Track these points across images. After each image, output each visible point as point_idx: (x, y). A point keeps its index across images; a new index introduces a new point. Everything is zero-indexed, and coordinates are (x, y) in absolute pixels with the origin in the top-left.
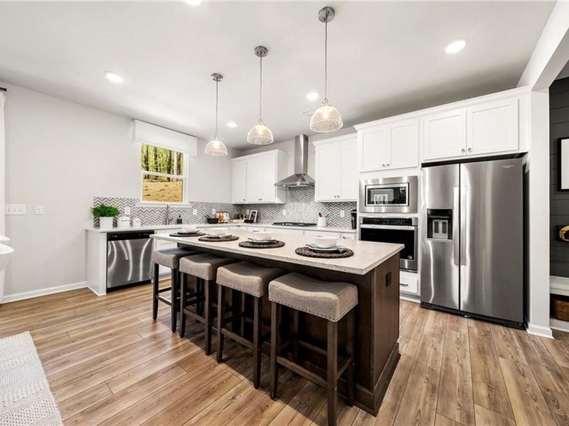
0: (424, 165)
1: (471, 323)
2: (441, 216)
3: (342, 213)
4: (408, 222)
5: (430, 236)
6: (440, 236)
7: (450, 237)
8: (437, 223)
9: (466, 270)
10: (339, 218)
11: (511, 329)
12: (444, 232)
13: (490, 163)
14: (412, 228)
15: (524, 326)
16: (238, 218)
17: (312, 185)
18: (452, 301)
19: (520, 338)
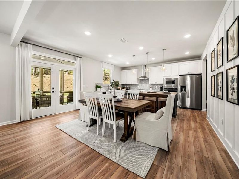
0: (180, 75)
1: (190, 110)
2: (184, 87)
3: (157, 87)
4: (176, 89)
5: (181, 92)
6: (184, 92)
7: (186, 92)
8: (183, 89)
9: (189, 99)
10: (156, 88)
11: (199, 111)
12: (184, 91)
13: (195, 76)
14: (177, 90)
15: (201, 110)
16: (124, 88)
17: (148, 79)
18: (186, 106)
19: (200, 112)
